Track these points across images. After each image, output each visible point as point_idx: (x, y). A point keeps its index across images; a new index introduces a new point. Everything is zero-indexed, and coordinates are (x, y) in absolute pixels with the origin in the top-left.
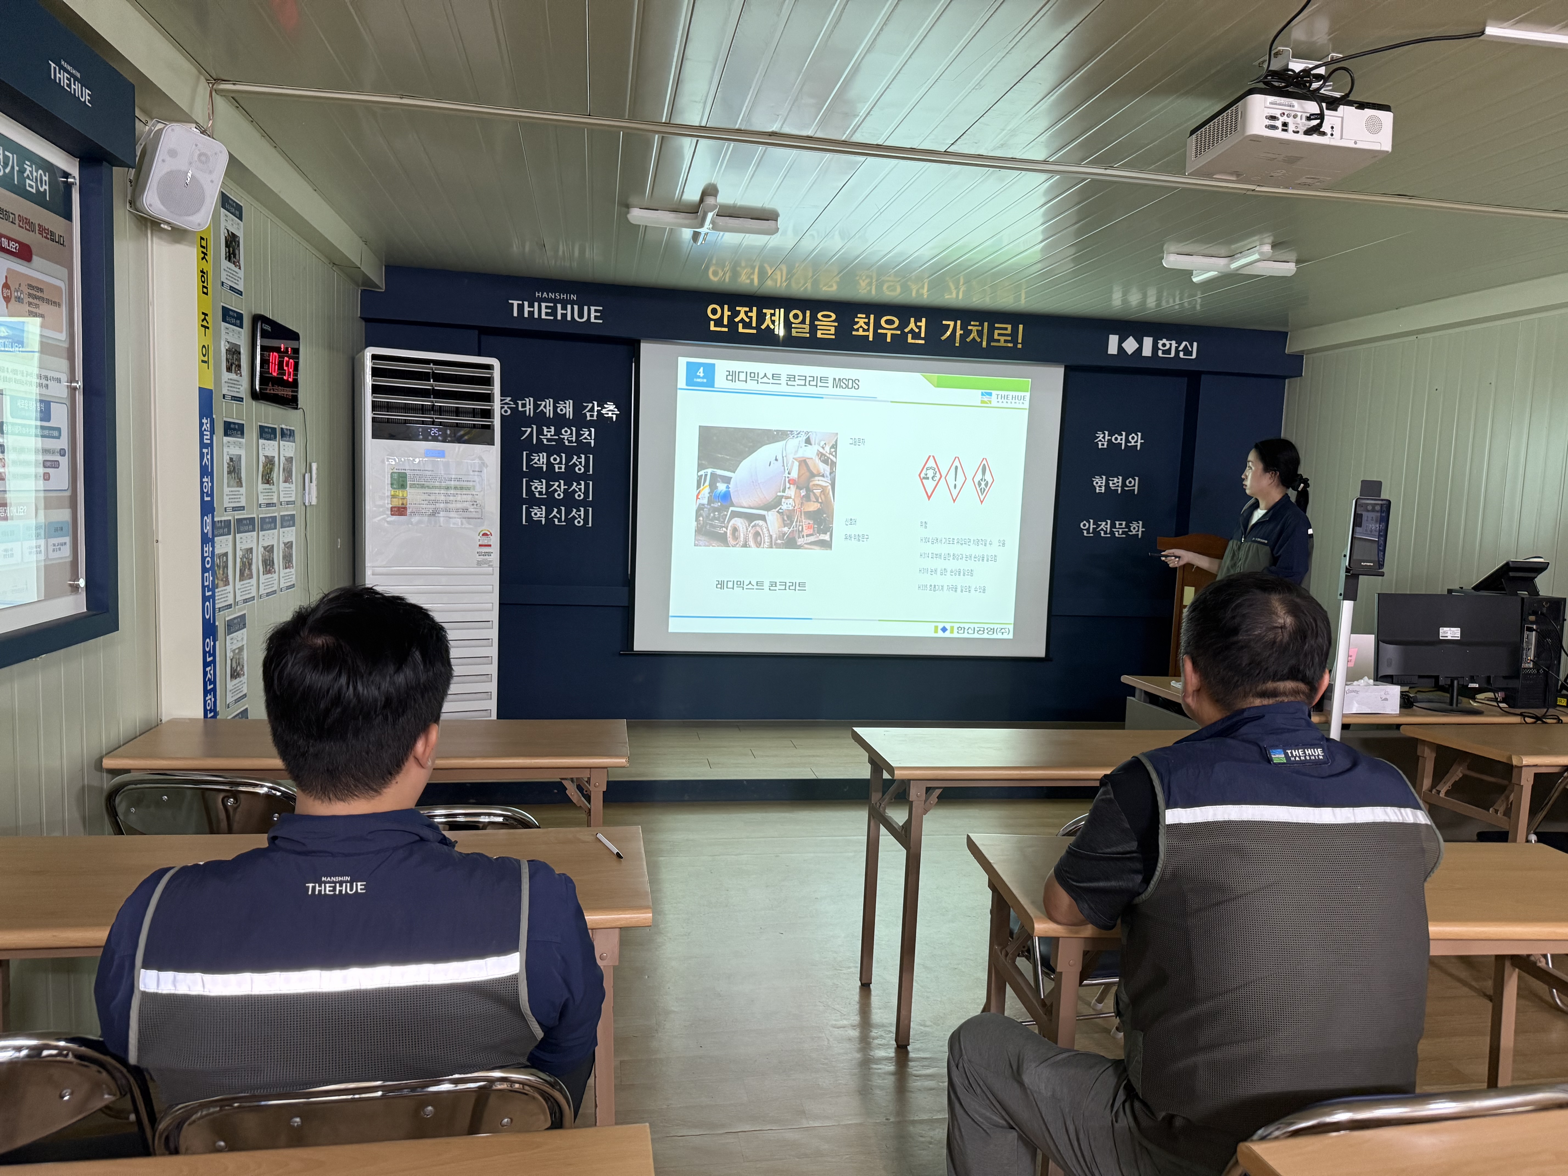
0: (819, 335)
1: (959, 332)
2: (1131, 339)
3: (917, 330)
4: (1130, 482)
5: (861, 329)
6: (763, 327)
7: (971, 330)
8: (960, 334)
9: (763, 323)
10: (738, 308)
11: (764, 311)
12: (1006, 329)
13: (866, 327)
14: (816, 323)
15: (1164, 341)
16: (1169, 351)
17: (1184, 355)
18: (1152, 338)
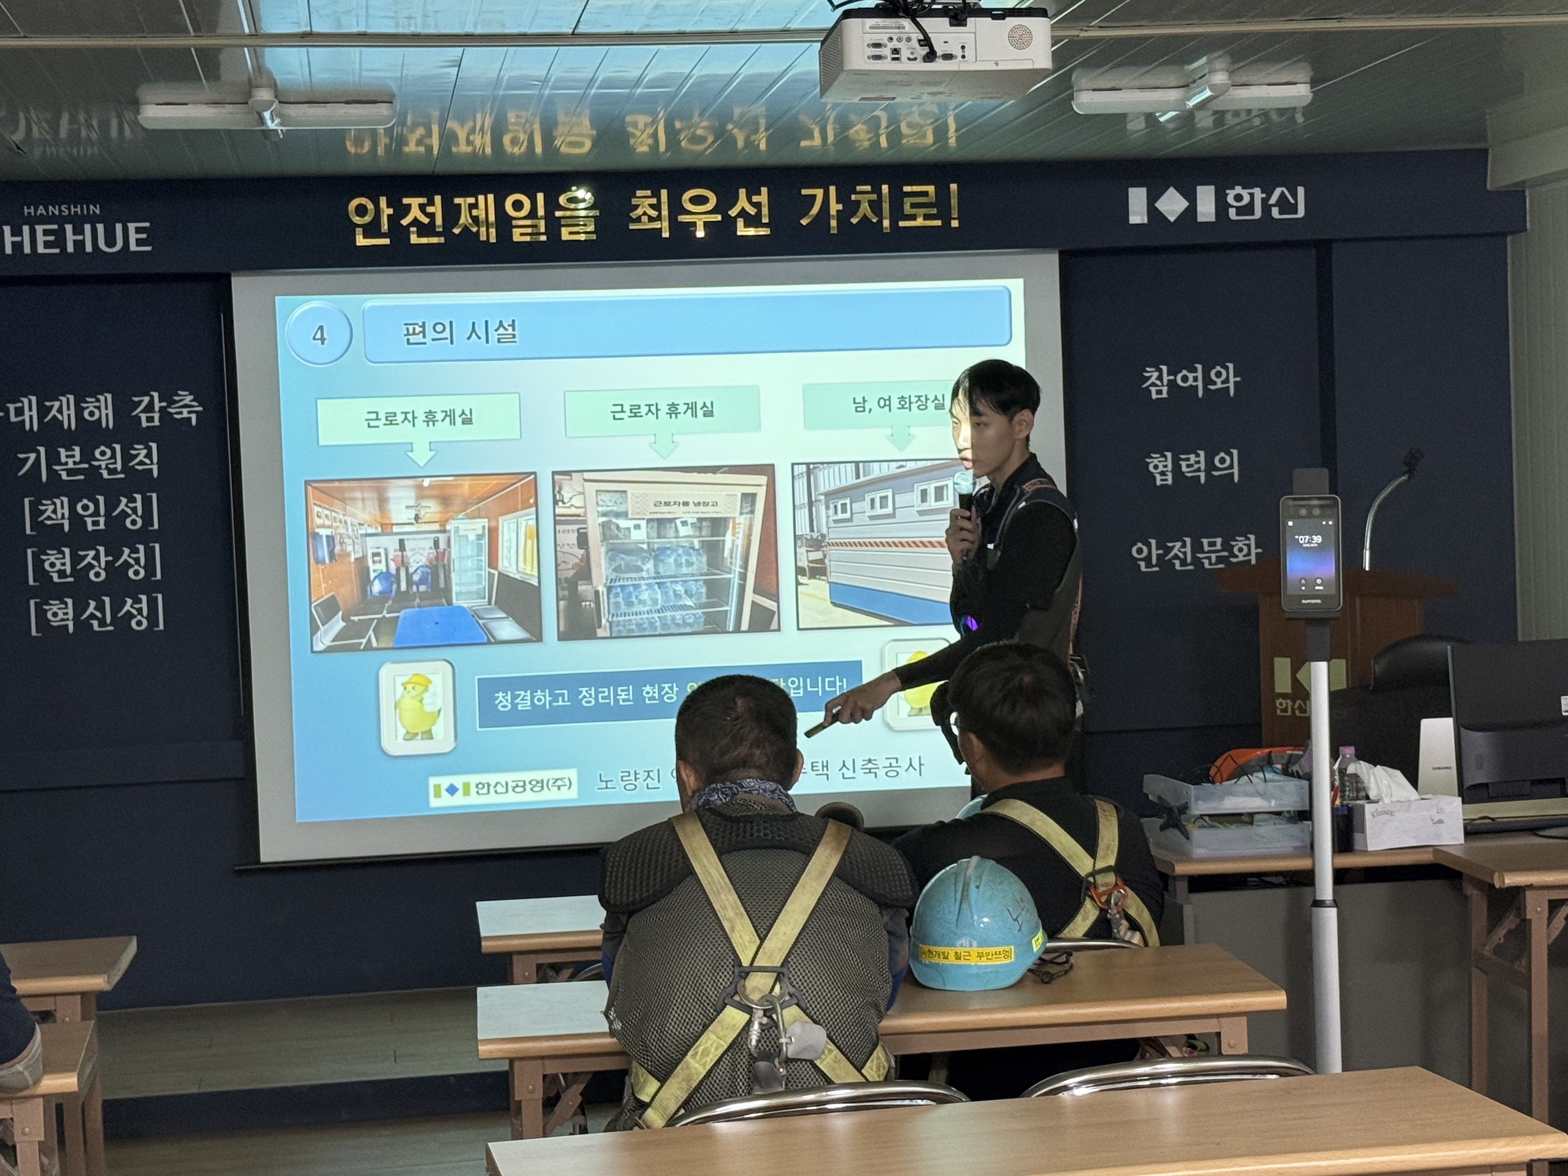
0: (565, 236)
1: (835, 207)
2: (1172, 190)
3: (753, 211)
4: (1222, 461)
5: (645, 219)
6: (457, 231)
7: (858, 203)
8: (838, 211)
9: (456, 223)
10: (405, 201)
11: (457, 201)
12: (925, 194)
13: (653, 213)
14: (558, 214)
15: (1238, 190)
16: (1249, 209)
17: (1281, 213)
18: (1212, 188)
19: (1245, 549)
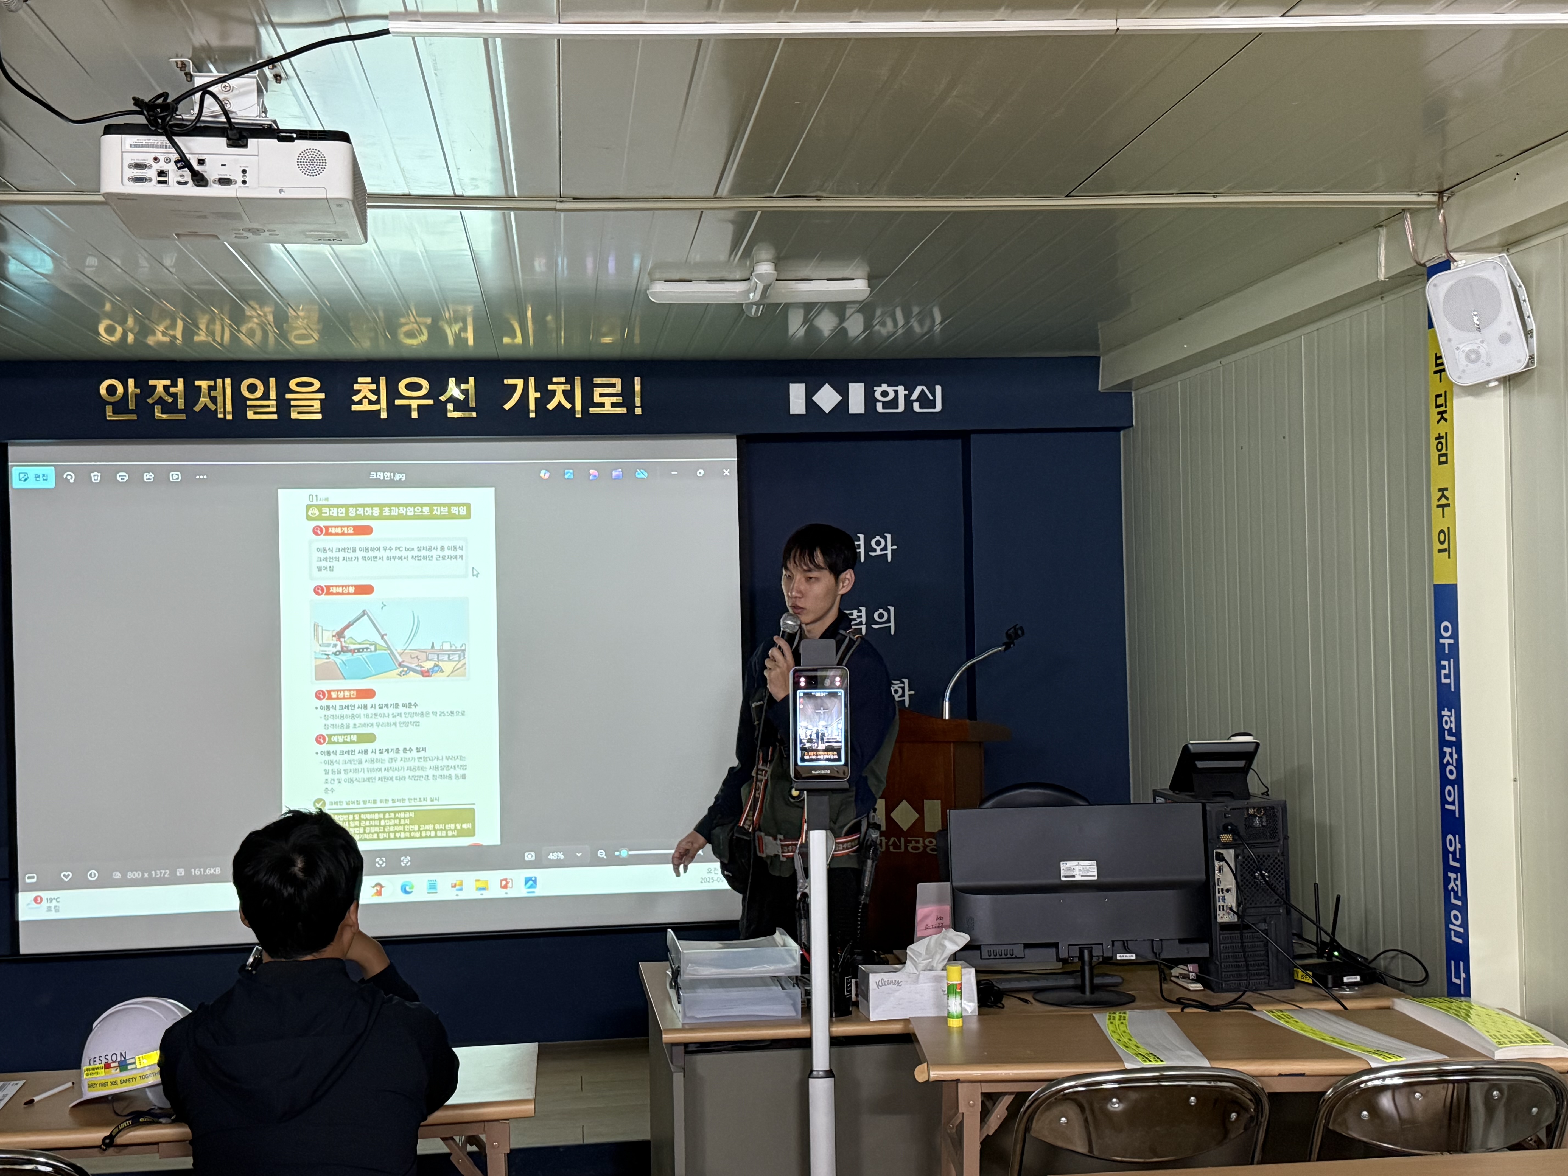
0: (294, 415)
1: (533, 395)
2: (827, 385)
3: (462, 397)
4: (881, 616)
5: (365, 401)
6: (197, 408)
7: (554, 392)
8: (536, 399)
9: (196, 402)
10: (151, 382)
11: (197, 383)
12: (613, 385)
13: (374, 398)
14: (288, 396)
15: (884, 387)
16: (894, 403)
17: (921, 407)
18: (863, 385)
19: (900, 691)
